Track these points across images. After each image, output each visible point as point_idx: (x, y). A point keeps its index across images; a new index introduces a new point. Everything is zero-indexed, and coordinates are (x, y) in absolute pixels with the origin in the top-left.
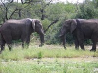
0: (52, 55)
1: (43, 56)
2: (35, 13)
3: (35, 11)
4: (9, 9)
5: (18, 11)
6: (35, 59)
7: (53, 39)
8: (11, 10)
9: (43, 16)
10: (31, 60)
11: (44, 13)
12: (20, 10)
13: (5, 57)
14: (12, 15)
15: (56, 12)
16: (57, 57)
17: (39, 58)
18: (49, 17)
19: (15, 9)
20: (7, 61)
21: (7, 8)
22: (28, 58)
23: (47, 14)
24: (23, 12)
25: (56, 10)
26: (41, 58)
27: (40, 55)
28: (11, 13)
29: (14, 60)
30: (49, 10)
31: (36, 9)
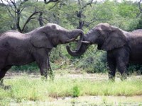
0: (96, 91)
1: (81, 92)
2: (68, 19)
3: (68, 15)
4: (23, 12)
5: (37, 16)
6: (67, 99)
7: (98, 64)
8: (26, 13)
9: (80, 23)
10: (60, 99)
11: (82, 19)
12: (41, 14)
13: (15, 94)
14: (27, 22)
15: (103, 17)
16: (105, 95)
17: (74, 97)
18: (91, 26)
19: (33, 12)
20: (18, 101)
21: (19, 11)
22: (55, 96)
23: (88, 20)
24: (46, 16)
25: (104, 14)
26: (77, 96)
27: (77, 90)
28: (26, 19)
29: (31, 99)
30: (92, 13)
31: (68, 12)
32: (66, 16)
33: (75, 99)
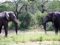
0: (50, 39)
1: (43, 39)
2: (38, 8)
4: (19, 5)
5: (25, 7)
6: (37, 42)
7: (51, 27)
8: (20, 6)
9: (43, 10)
10: (34, 42)
11: (44, 8)
12: (26, 6)
13: (15, 40)
14: (21, 9)
15: (53, 7)
16: (54, 40)
17: (40, 41)
18: (48, 11)
19: (23, 5)
20: (17, 43)
21: (17, 5)
22: (32, 41)
23: (46, 8)
24: (29, 7)
26: (42, 41)
27: (41, 38)
28: (20, 8)
29: (22, 42)
30: (48, 5)
31: (38, 5)
32: (37, 7)
33: (41, 42)
